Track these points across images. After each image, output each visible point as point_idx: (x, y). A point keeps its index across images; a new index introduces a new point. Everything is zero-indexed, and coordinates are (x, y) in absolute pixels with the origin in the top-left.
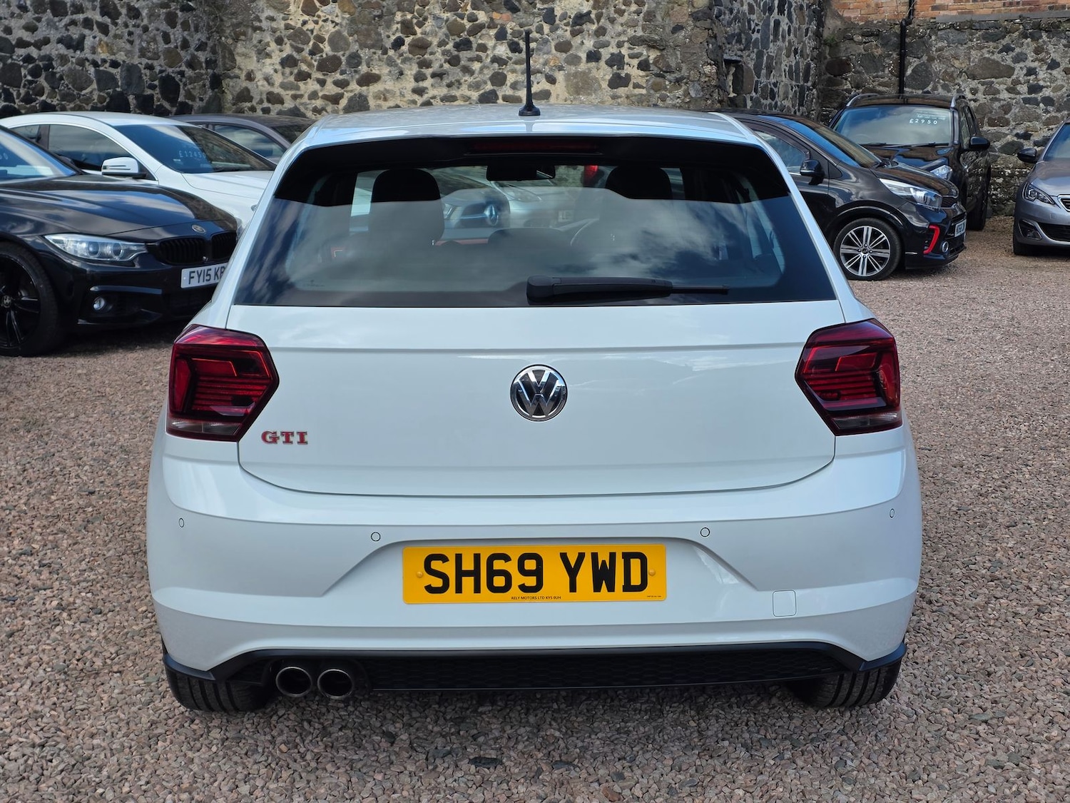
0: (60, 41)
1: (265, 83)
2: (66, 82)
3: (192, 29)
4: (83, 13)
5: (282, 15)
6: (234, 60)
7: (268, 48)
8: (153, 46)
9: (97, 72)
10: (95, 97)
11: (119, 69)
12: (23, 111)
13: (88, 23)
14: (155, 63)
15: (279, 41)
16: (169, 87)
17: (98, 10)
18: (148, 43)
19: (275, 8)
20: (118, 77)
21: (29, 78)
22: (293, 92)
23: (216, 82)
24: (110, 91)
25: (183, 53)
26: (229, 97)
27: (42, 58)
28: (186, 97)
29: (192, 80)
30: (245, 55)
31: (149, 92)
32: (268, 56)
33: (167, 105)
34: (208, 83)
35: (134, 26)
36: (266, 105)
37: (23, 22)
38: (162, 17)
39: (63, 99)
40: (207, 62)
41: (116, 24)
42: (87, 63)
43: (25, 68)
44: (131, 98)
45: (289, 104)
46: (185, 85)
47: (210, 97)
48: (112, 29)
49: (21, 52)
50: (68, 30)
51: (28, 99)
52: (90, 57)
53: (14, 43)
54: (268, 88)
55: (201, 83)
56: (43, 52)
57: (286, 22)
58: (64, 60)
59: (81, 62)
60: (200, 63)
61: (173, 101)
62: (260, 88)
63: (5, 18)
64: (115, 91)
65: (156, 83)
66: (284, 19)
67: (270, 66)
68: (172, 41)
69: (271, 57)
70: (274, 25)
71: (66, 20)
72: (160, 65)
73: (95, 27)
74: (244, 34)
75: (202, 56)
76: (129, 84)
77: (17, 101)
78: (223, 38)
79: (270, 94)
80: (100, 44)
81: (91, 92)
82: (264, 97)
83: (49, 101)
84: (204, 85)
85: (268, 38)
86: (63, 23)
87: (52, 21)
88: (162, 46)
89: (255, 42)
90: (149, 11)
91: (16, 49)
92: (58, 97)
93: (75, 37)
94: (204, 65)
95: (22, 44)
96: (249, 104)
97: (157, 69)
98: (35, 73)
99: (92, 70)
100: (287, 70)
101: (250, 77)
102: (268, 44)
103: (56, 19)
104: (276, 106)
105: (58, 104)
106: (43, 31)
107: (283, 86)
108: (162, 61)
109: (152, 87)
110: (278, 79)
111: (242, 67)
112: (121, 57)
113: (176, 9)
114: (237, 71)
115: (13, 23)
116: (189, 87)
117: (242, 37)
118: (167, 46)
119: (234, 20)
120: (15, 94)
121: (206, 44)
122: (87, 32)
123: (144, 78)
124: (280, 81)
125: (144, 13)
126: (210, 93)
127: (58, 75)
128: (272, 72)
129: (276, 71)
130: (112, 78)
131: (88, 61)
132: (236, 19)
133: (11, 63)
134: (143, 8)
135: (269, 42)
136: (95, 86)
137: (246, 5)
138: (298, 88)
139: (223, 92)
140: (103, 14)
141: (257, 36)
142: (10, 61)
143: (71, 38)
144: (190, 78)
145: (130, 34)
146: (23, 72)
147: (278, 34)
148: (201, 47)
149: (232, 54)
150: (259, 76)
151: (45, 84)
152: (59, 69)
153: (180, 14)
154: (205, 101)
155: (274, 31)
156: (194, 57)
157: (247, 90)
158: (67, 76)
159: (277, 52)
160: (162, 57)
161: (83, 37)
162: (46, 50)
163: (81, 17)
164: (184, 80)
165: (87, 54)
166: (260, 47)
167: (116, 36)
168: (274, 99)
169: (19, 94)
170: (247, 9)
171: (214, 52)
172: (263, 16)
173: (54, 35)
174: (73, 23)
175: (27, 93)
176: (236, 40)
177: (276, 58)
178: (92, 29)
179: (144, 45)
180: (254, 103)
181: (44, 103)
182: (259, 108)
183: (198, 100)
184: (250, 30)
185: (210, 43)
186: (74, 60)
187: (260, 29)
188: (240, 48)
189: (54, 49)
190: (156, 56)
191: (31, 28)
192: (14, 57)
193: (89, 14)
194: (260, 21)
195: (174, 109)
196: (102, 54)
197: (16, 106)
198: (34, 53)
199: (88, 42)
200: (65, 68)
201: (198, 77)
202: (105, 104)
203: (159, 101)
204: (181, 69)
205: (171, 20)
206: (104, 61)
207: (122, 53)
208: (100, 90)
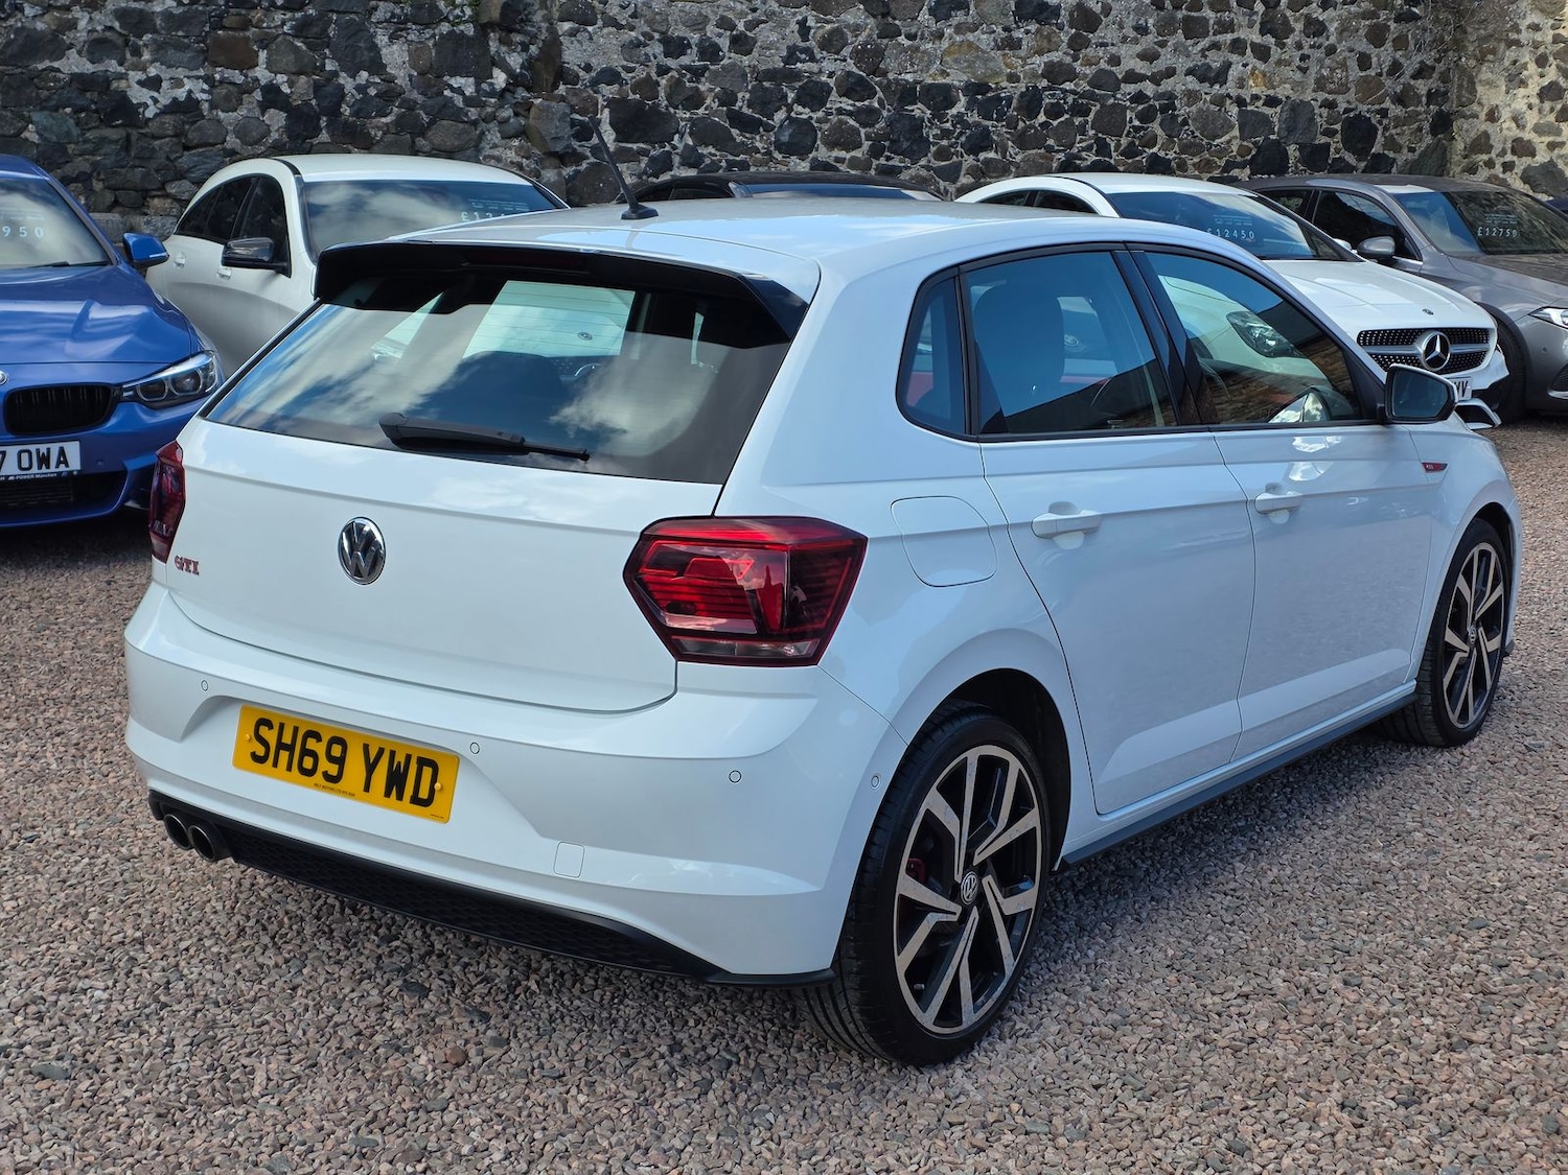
0: (1190, 72)
1: (1514, 125)
2: (1192, 128)
3: (1411, 47)
4: (1233, 32)
5: (1551, 22)
6: (1473, 91)
7: (1525, 72)
8: (1339, 73)
9: (1241, 113)
10: (1235, 148)
11: (1278, 109)
12: (1121, 169)
13: (1238, 46)
14: (1340, 99)
15: (1541, 61)
16: (1359, 132)
17: (1257, 26)
18: (1332, 70)
19: (1542, 11)
20: (1275, 119)
21: (1137, 123)
22: (1551, 139)
23: (1442, 124)
24: (1260, 139)
25: (1388, 82)
26: (1459, 145)
27: (1158, 96)
28: (1384, 146)
29: (1399, 122)
30: (1490, 84)
31: (1324, 140)
32: (1523, 83)
33: (1351, 159)
34: (1426, 126)
35: (1311, 47)
36: (1509, 157)
37: (1138, 48)
38: (1362, 32)
39: (1182, 152)
40: (1429, 94)
41: (1282, 45)
42: (1228, 101)
43: (1132, 109)
44: (1292, 151)
45: (1542, 157)
46: (1386, 129)
47: (1428, 146)
48: (1275, 53)
49: (1131, 88)
50: (1205, 57)
51: (1130, 152)
52: (1234, 92)
53: (1120, 77)
54: (1516, 133)
55: (1415, 126)
56: (1161, 89)
57: (1557, 32)
58: (1192, 97)
59: (1219, 101)
60: (1419, 97)
61: (1360, 153)
62: (1505, 132)
63: (1113, 45)
64: (1266, 139)
65: (1338, 127)
66: (1553, 27)
67: (1522, 99)
68: (1374, 66)
69: (1526, 86)
70: (1538, 37)
71: (1205, 43)
72: (1348, 102)
73: (1249, 50)
74: (1493, 51)
75: (1422, 87)
76: (1291, 130)
77: (1114, 154)
78: (1463, 59)
79: (1517, 141)
80: (1253, 74)
81: (1229, 142)
82: (1509, 145)
83: (1162, 154)
84: (1420, 129)
85: (1526, 57)
86: (1199, 47)
87: (1183, 45)
88: (1355, 73)
89: (1507, 63)
90: (1342, 24)
91: (1122, 85)
92: (1176, 149)
93: (1216, 65)
94: (1424, 99)
95: (1132, 77)
96: (1485, 157)
97: (1342, 106)
98: (1146, 117)
99: (1234, 110)
100: (1547, 105)
101: (1492, 117)
102: (1525, 66)
103: (1190, 42)
104: (1524, 159)
105: (1175, 159)
106: (1166, 59)
107: (1538, 129)
108: (1351, 95)
109: (1330, 133)
110: (1532, 119)
111: (1484, 101)
112: (1284, 91)
113: (1388, 19)
114: (1475, 107)
115: (1124, 51)
116: (1393, 131)
117: (1490, 57)
118: (1363, 74)
119: (1482, 32)
120: (1113, 145)
121: (1434, 68)
122: (1234, 58)
123: (1319, 119)
124: (1535, 121)
125: (1333, 28)
126: (1428, 140)
127: (1180, 119)
128: (1525, 107)
129: (1530, 107)
130: (1265, 121)
131: (1231, 98)
132: (1485, 29)
133: (1113, 105)
134: (1332, 20)
135: (1526, 63)
136: (1236, 132)
137: (1502, 8)
138: (1559, 132)
139: (1453, 138)
140: (1262, 33)
141: (1511, 54)
142: (1112, 101)
143: (1209, 67)
144: (1397, 118)
145: (1303, 58)
146: (1129, 114)
147: (1541, 50)
148: (1422, 72)
149: (1472, 83)
150: (1505, 114)
151: (1159, 131)
152: (1182, 110)
153: (1392, 25)
154: (1417, 153)
155: (1536, 45)
156: (1407, 88)
157: (1486, 135)
158: (1195, 120)
159: (1536, 78)
160: (1353, 90)
161: (1228, 65)
162: (1167, 85)
163: (1229, 37)
164: (1385, 122)
165: (1231, 88)
166: (1513, 70)
167: (1279, 62)
168: (1522, 148)
169: (1118, 145)
170: (1503, 14)
171: (1445, 78)
172: (1523, 25)
173: (1182, 64)
174: (1215, 46)
175: (1132, 144)
176: (1481, 60)
177: (1533, 88)
178: (1243, 54)
179: (1325, 73)
180: (1493, 155)
181: (1154, 157)
182: (1499, 162)
183: (1405, 150)
184: (1502, 46)
185: (1440, 67)
186: (1208, 98)
187: (1517, 43)
188: (1485, 74)
189: (1178, 84)
190: (1343, 88)
191: (1149, 56)
192: (1119, 96)
193: (1242, 34)
194: (1519, 32)
195: (1363, 165)
196: (1255, 88)
197: (1112, 161)
198: (1149, 88)
199: (1234, 73)
200: (1194, 108)
201: (1412, 118)
202: (1249, 157)
203: (1337, 151)
204: (1383, 106)
205: (1377, 36)
206: (1256, 98)
207: (1287, 86)
208: (1242, 138)
